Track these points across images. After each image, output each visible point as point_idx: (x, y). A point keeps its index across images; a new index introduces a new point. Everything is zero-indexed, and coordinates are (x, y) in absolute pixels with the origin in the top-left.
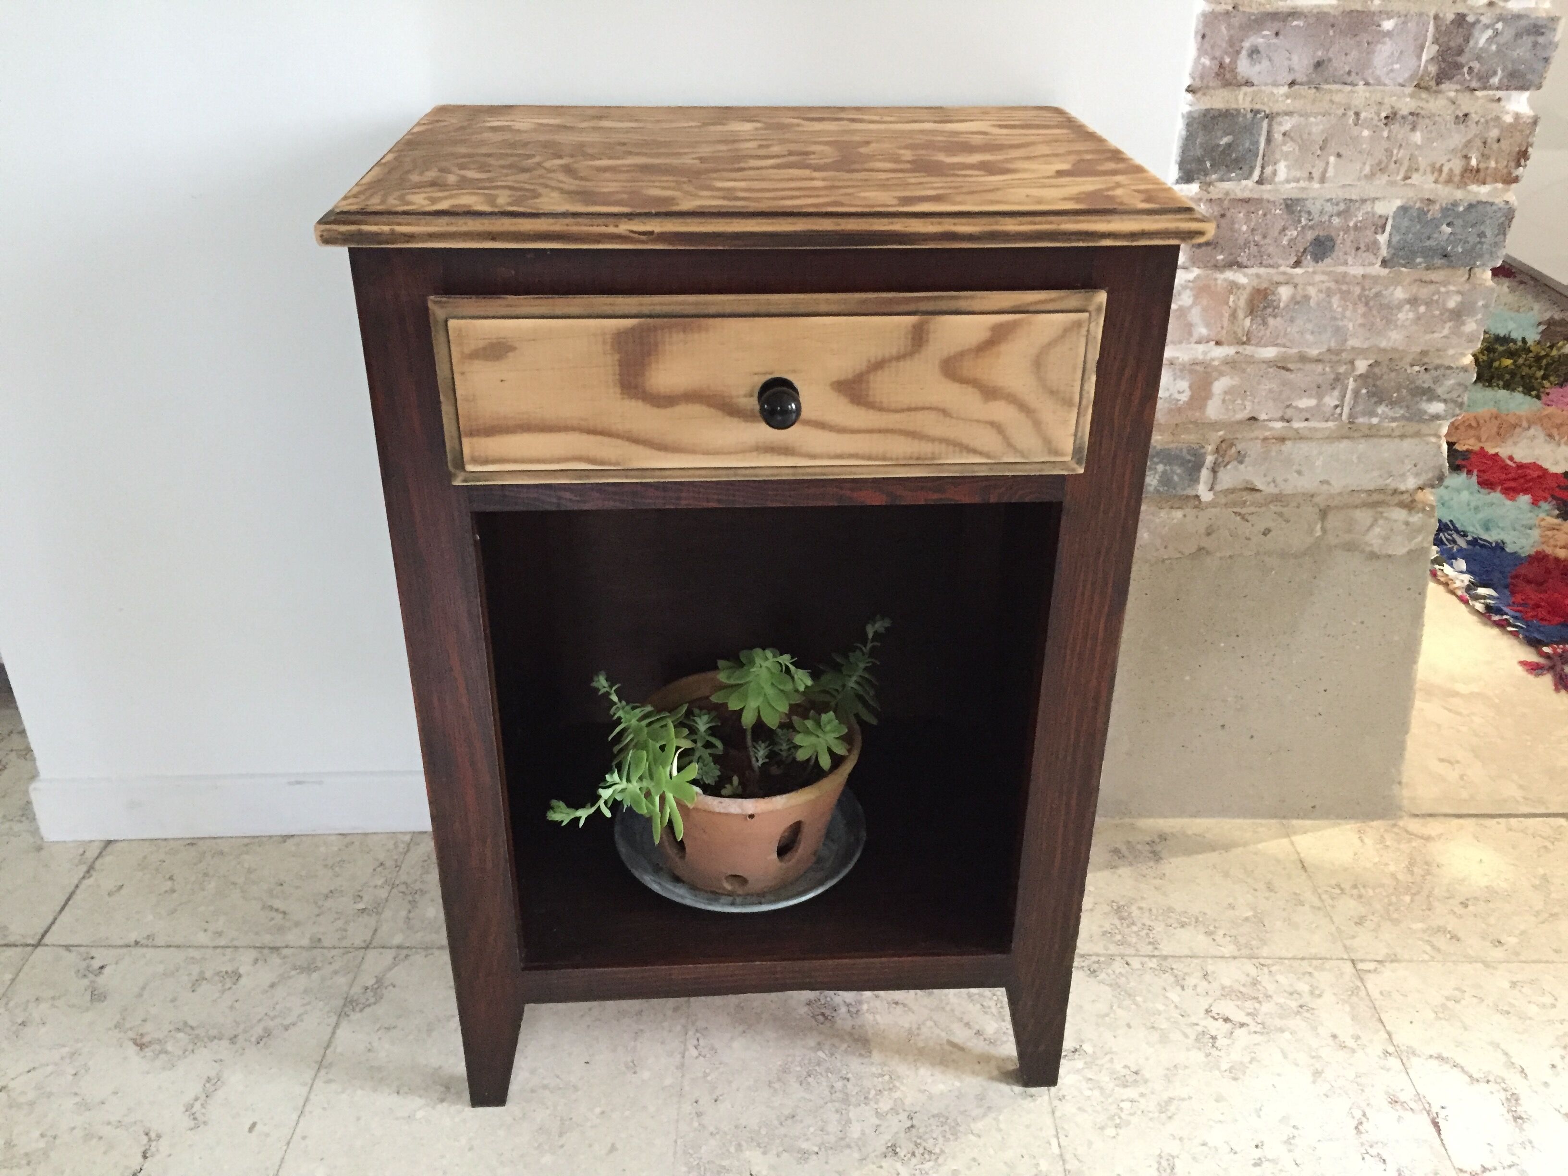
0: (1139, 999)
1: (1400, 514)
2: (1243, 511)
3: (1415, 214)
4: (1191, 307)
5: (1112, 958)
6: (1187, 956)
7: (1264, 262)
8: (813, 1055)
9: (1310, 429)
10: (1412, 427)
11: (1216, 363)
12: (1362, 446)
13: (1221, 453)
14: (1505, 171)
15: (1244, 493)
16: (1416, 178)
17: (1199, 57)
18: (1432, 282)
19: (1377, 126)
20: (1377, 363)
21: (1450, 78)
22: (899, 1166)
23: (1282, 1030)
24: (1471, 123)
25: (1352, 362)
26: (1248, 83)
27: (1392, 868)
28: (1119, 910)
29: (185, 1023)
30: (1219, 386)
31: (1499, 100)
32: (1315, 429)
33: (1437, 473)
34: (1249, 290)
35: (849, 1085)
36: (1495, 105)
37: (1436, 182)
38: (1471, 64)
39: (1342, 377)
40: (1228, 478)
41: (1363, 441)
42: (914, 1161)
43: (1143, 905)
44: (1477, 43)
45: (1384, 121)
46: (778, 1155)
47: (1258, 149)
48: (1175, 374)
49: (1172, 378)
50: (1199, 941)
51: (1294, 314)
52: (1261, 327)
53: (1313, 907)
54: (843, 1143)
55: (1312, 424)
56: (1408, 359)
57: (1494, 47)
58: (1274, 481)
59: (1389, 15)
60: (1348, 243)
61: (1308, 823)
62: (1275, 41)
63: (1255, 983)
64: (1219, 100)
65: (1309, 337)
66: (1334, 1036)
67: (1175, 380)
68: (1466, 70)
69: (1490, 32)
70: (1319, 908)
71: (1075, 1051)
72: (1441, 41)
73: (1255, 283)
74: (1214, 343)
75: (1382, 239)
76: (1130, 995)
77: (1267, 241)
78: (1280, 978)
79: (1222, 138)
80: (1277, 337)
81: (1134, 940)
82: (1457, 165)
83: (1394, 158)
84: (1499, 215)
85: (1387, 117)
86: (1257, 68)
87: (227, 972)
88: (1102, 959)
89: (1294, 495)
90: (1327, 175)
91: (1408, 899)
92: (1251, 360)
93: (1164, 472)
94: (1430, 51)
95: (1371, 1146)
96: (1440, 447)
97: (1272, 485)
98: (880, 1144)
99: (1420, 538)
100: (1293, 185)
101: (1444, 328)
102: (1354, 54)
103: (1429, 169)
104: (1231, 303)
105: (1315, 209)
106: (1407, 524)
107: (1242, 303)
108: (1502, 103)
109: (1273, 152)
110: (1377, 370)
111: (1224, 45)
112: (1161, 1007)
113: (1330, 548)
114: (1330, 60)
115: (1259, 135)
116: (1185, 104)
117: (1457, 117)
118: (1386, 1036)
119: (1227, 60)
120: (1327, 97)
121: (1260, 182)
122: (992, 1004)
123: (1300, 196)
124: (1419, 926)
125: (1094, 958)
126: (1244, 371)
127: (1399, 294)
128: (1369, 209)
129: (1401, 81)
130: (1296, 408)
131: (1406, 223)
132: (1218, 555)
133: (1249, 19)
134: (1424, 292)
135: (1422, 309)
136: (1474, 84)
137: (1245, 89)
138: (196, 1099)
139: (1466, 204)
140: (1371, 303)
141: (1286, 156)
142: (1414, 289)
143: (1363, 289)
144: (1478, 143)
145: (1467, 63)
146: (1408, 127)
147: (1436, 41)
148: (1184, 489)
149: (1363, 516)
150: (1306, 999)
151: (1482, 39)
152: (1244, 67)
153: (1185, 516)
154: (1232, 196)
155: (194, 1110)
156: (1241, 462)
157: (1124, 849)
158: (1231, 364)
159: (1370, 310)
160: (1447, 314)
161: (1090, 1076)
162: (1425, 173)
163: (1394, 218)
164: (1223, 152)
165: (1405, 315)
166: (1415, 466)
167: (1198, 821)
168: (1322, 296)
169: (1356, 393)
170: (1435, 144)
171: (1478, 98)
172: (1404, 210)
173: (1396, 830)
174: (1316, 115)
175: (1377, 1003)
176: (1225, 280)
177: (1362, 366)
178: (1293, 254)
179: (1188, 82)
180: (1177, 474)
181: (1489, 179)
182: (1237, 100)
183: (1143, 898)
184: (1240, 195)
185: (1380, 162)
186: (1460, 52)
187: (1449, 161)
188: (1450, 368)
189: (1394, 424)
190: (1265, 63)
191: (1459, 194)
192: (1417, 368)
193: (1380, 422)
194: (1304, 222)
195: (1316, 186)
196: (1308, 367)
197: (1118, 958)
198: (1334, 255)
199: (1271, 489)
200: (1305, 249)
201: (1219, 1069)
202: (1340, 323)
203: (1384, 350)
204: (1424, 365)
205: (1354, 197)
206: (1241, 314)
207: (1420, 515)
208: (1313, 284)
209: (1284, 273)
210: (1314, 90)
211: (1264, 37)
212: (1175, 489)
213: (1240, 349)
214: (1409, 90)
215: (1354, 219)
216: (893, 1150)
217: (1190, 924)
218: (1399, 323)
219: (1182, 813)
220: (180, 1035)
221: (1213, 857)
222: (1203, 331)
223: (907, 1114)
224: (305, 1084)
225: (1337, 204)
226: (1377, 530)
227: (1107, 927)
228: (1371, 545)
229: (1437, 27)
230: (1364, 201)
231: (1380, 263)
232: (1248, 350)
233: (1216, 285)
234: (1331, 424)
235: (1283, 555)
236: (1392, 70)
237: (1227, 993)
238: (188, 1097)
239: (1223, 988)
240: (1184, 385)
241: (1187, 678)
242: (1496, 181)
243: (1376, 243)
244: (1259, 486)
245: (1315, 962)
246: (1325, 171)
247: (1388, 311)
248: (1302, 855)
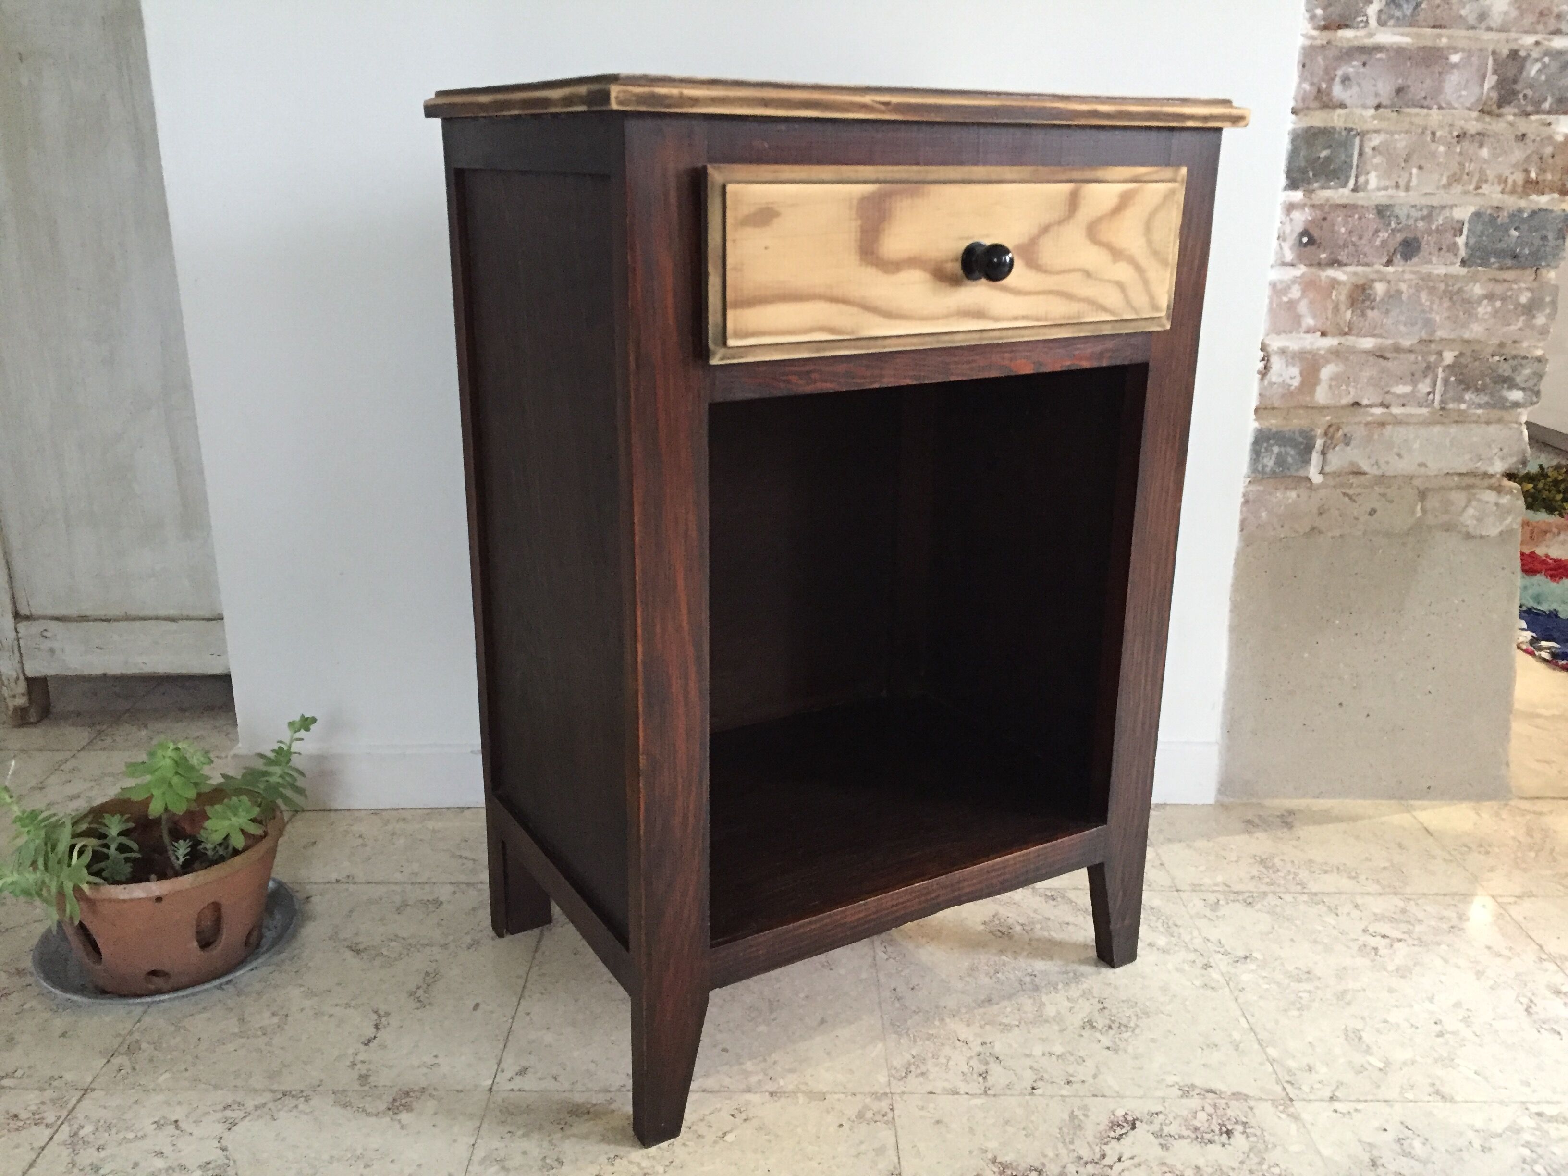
0: (1298, 922)
1: (1490, 496)
2: (1350, 492)
3: (1487, 220)
4: (1300, 300)
5: (1265, 894)
6: (1336, 893)
7: (1361, 261)
8: (997, 959)
9: (1407, 415)
10: (1496, 413)
11: (1322, 352)
12: (1453, 430)
13: (1330, 435)
14: (1560, 183)
15: (1351, 476)
16: (1485, 188)
17: (1300, 83)
18: (1505, 281)
19: (1450, 143)
20: (1461, 354)
21: (1509, 103)
22: (1098, 1035)
23: (1439, 944)
24: (1528, 141)
25: (1440, 353)
26: (1342, 106)
27: (1512, 833)
28: (1262, 862)
29: (396, 936)
30: (1326, 373)
31: (1550, 124)
32: (1412, 415)
33: (1520, 457)
34: (1348, 286)
35: (1036, 979)
36: (1547, 128)
37: (1503, 192)
38: (1525, 91)
39: (1433, 365)
40: (1337, 460)
41: (1454, 425)
42: (1111, 1032)
43: (1285, 858)
44: (1529, 73)
45: (1456, 139)
46: (981, 1027)
47: (1352, 161)
48: (1287, 361)
49: (1284, 365)
50: (1345, 883)
51: (1389, 307)
52: (1361, 318)
53: (1445, 860)
54: (1040, 1019)
55: (1408, 410)
56: (1490, 350)
57: (1543, 78)
58: (1377, 462)
59: (1456, 50)
60: (1432, 244)
61: (1426, 803)
62: (1362, 70)
63: (1404, 911)
64: (1318, 119)
65: (1402, 328)
66: (1489, 948)
67: (1287, 366)
68: (1521, 96)
69: (1538, 66)
70: (1451, 861)
71: (1246, 958)
72: (1499, 72)
73: (1354, 279)
74: (1319, 333)
75: (1461, 241)
76: (1288, 920)
77: (1363, 242)
78: (1428, 908)
79: (1321, 152)
80: (1375, 328)
81: (1282, 882)
82: (1519, 177)
83: (1466, 171)
84: (1558, 221)
85: (1458, 136)
86: (1349, 93)
87: (428, 901)
88: (1255, 895)
89: (1395, 476)
90: (1412, 184)
91: (1533, 854)
92: (1353, 350)
93: (1279, 454)
94: (1491, 80)
95: (1544, 1023)
96: (1522, 432)
97: (1375, 467)
98: (1077, 1020)
99: (1509, 520)
100: (1383, 193)
101: (1518, 321)
102: (1428, 82)
103: (1496, 181)
104: (1333, 297)
105: (1402, 214)
106: (1497, 504)
107: (1343, 298)
108: (1553, 126)
109: (1365, 163)
110: (1462, 360)
111: (1321, 73)
112: (1320, 928)
113: (1430, 528)
114: (1409, 87)
115: (1353, 149)
116: (1289, 123)
117: (1516, 136)
118: (1538, 947)
119: (1324, 86)
120: (1408, 119)
121: (1355, 190)
122: (1159, 924)
123: (1391, 202)
124: (1549, 872)
125: (1247, 895)
126: (1347, 359)
127: (1478, 290)
128: (1448, 215)
129: (1468, 105)
130: (1394, 394)
131: (1479, 227)
132: (1330, 534)
133: (1341, 52)
134: (1499, 289)
135: (1498, 304)
136: (1529, 109)
137: (1339, 111)
138: (418, 988)
139: (1529, 211)
140: (1455, 298)
141: (1376, 168)
142: (1491, 286)
143: (1447, 285)
144: (1535, 157)
145: (1523, 90)
146: (1477, 145)
147: (1495, 72)
148: (1297, 470)
149: (1459, 498)
150: (1455, 922)
151: (1533, 70)
152: (1338, 91)
153: (1298, 496)
154: (1331, 202)
155: (417, 995)
156: (1347, 444)
157: (1257, 821)
158: (1336, 354)
159: (1454, 304)
160: (1520, 309)
161: (1264, 974)
162: (1493, 184)
163: (1469, 222)
164: (1323, 163)
165: (1484, 309)
166: (1501, 450)
167: (1321, 801)
168: (1412, 291)
169: (1446, 382)
170: (1500, 159)
171: (1532, 122)
172: (1477, 215)
173: (1508, 807)
174: (1399, 133)
175: (1523, 925)
176: (1327, 277)
177: (1449, 357)
178: (1385, 254)
179: (1292, 104)
180: (1291, 456)
181: (1547, 190)
182: (1333, 120)
183: (1283, 854)
184: (1339, 202)
185: (1455, 174)
186: (1515, 81)
187: (1512, 173)
188: (1525, 358)
189: (1480, 411)
190: (1355, 89)
191: (1523, 203)
192: (1497, 358)
193: (1469, 407)
194: (1393, 225)
195: (1402, 194)
196: (1402, 356)
197: (1271, 895)
198: (1421, 255)
199: (1375, 471)
200: (1395, 250)
201: (1385, 969)
202: (1428, 315)
203: (1468, 342)
204: (1503, 355)
205: (1435, 204)
206: (1342, 307)
207: (1509, 497)
208: (1404, 281)
209: (1378, 272)
210: (1395, 114)
211: (1353, 67)
212: (1289, 469)
213: (1342, 340)
214: (1475, 114)
215: (1436, 223)
216: (1090, 1024)
217: (1332, 871)
218: (1480, 316)
219: (1304, 796)
220: (393, 944)
221: (1342, 826)
222: (1309, 321)
223: (1097, 1000)
224: (519, 977)
225: (1421, 210)
226: (1471, 511)
227: (1256, 873)
228: (1467, 526)
229: (1495, 60)
230: (1443, 207)
231: (1459, 263)
232: (1350, 340)
233: (1320, 280)
234: (1424, 411)
235: (1388, 535)
236: (1460, 96)
237: (1378, 918)
238: (412, 986)
239: (1375, 915)
240: (1295, 371)
241: (1306, 655)
242: (1552, 191)
243: (1455, 244)
244: (1365, 467)
245: (1457, 898)
246: (1409, 181)
247: (1469, 304)
248: (1426, 825)
